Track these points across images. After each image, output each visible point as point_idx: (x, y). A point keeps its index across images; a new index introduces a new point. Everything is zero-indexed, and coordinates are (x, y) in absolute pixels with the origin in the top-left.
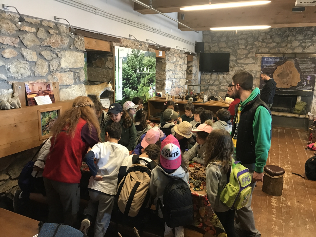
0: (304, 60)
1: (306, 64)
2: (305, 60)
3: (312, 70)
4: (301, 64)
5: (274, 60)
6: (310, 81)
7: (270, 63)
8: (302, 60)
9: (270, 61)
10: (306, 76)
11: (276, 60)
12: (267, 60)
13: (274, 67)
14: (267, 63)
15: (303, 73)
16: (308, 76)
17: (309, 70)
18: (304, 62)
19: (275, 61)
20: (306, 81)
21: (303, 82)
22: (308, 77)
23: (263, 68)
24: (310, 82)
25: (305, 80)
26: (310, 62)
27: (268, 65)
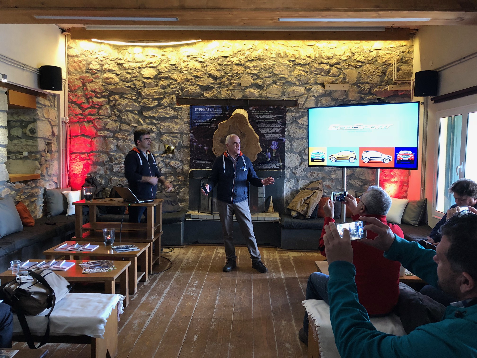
0: (264, 113)
1: (267, 119)
2: (266, 112)
3: (278, 130)
4: (258, 119)
5: (212, 111)
6: (277, 151)
7: (206, 118)
8: (260, 112)
9: (206, 114)
10: (270, 143)
11: (216, 112)
12: (199, 111)
13: (213, 126)
14: (200, 118)
15: (265, 137)
16: (273, 141)
17: (273, 130)
18: (264, 116)
19: (214, 113)
20: (271, 150)
21: (266, 152)
22: (273, 143)
23: (194, 127)
24: (276, 153)
25: (268, 149)
26: (273, 116)
27: (202, 121)
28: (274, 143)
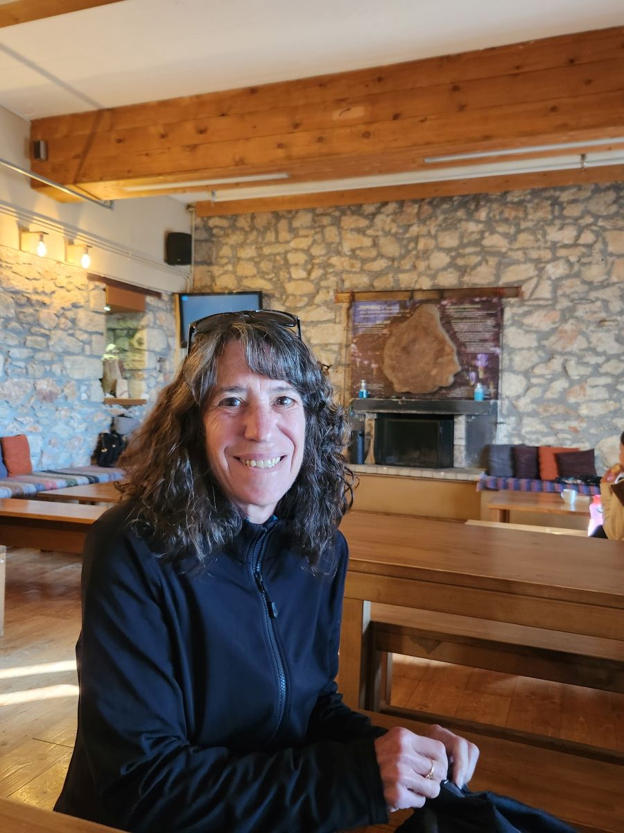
0: (465, 309)
1: (470, 318)
2: (468, 308)
3: (487, 336)
4: (457, 318)
5: (385, 309)
6: (486, 369)
7: (376, 320)
8: (459, 308)
9: (375, 314)
10: (474, 356)
11: (390, 310)
12: (365, 310)
13: (385, 331)
14: (367, 320)
15: (466, 347)
16: (479, 353)
17: (480, 336)
18: (465, 314)
19: (388, 312)
20: (475, 368)
21: (467, 371)
22: (479, 356)
23: (357, 335)
24: (485, 372)
25: (471, 366)
26: (480, 313)
27: (370, 324)
28: (482, 357)
